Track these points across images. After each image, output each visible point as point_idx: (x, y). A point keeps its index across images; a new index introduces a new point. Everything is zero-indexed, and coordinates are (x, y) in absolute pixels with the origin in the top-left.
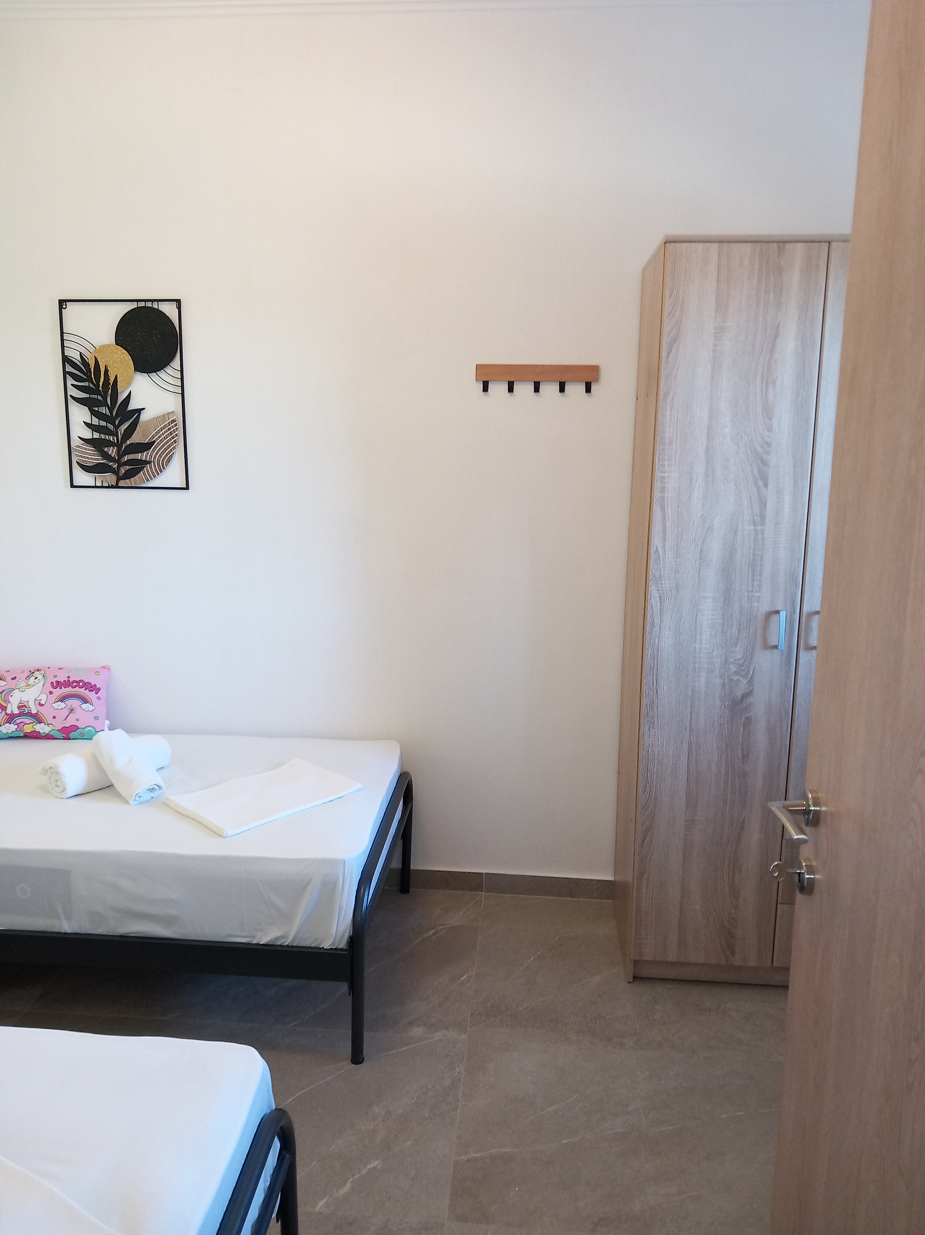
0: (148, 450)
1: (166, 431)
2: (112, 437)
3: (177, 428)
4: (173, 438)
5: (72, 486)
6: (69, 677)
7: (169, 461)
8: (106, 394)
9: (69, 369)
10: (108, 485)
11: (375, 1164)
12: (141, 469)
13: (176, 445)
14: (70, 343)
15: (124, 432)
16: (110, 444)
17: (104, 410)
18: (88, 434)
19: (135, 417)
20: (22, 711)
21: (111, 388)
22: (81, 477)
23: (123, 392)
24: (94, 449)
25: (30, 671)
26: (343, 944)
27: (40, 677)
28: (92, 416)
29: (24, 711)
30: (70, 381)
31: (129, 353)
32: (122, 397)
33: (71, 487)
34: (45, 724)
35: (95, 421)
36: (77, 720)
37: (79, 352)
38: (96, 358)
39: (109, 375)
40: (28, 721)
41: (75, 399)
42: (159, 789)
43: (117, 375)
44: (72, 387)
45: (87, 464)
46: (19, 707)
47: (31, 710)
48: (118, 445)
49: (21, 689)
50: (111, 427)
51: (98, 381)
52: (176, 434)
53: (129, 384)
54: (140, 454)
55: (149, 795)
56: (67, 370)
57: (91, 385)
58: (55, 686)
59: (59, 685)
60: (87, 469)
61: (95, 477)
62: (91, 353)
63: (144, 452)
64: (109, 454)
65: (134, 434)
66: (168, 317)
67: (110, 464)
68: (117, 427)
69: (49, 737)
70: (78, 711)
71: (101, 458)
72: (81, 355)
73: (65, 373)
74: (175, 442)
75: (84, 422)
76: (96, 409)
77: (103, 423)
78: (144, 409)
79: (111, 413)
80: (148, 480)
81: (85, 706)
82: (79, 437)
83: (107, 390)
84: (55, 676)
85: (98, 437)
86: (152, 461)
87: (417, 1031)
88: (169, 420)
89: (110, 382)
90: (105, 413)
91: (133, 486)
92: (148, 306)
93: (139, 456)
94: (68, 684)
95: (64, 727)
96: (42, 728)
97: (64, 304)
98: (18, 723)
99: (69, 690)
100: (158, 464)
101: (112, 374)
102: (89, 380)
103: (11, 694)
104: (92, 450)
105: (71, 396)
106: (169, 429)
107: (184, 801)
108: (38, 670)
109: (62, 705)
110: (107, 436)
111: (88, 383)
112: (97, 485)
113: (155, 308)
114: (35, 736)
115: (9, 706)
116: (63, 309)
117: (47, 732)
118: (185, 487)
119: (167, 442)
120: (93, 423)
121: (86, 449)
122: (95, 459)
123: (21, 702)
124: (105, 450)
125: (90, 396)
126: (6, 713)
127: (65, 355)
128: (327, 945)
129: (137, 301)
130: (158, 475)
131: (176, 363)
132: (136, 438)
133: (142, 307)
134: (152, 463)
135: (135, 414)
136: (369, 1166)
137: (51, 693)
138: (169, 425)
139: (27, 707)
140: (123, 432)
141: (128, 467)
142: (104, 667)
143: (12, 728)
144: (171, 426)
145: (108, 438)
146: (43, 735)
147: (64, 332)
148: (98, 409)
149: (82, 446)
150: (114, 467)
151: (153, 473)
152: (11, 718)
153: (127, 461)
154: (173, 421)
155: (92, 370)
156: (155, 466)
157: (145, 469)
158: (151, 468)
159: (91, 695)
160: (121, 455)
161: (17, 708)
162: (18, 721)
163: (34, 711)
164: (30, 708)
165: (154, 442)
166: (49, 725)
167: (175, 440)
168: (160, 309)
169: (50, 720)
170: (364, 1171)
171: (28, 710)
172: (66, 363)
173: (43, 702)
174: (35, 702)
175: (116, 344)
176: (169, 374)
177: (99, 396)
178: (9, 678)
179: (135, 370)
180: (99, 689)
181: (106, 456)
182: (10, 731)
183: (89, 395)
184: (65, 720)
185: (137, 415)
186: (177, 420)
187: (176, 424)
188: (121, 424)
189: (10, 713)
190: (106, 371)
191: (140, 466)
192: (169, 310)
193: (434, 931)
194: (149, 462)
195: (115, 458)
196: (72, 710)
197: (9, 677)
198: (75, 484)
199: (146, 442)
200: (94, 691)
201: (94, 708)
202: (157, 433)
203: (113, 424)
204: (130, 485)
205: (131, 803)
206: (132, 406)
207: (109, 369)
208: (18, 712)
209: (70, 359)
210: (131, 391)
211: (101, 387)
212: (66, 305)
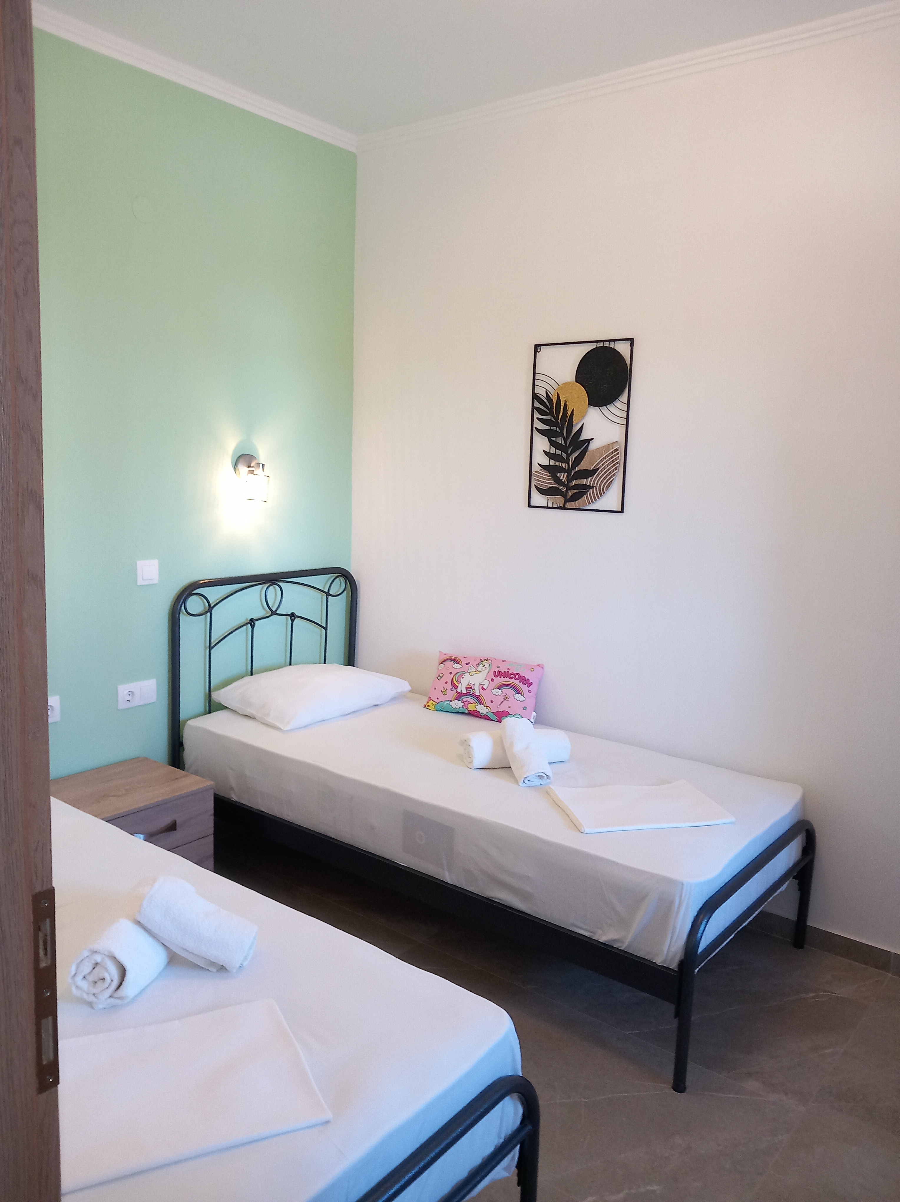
0: (592, 476)
1: (609, 459)
2: (564, 464)
3: (618, 457)
4: (614, 465)
5: (530, 506)
6: (509, 669)
7: (609, 485)
8: (563, 425)
9: (537, 404)
10: (557, 506)
11: (655, 1188)
12: (585, 493)
13: (616, 472)
14: (539, 382)
15: (575, 459)
16: (562, 470)
17: (560, 440)
18: (545, 461)
19: (585, 445)
20: (469, 691)
21: (567, 420)
22: (538, 499)
23: (577, 424)
24: (549, 474)
25: (481, 660)
26: (674, 965)
27: (487, 666)
28: (551, 446)
29: (470, 691)
30: (537, 415)
31: (585, 390)
32: (576, 429)
33: (528, 507)
34: (484, 705)
35: (553, 450)
36: (509, 707)
37: (545, 390)
38: (558, 395)
39: (568, 409)
40: (471, 701)
41: (538, 430)
42: (547, 778)
43: (573, 409)
44: (538, 420)
45: (542, 487)
46: (467, 688)
47: (475, 692)
48: (568, 471)
49: (471, 674)
50: (564, 455)
51: (558, 415)
52: (617, 462)
53: (583, 417)
54: (585, 479)
55: (537, 782)
56: (535, 406)
57: (553, 419)
58: (496, 674)
59: (499, 674)
60: (542, 491)
61: (548, 499)
62: (555, 390)
63: (589, 478)
64: (561, 479)
65: (583, 461)
66: (621, 354)
67: (560, 488)
68: (568, 456)
69: (486, 718)
70: (511, 699)
71: (554, 482)
72: (547, 393)
73: (533, 408)
74: (616, 469)
75: (544, 451)
76: (554, 439)
77: (558, 452)
78: (593, 439)
79: (566, 443)
80: (589, 503)
81: (517, 696)
82: (538, 464)
83: (564, 423)
84: (498, 667)
85: (554, 464)
86: (595, 486)
87: (752, 1085)
88: (612, 449)
89: (568, 415)
90: (561, 443)
91: (577, 507)
92: (606, 346)
93: (584, 481)
94: (506, 675)
95: (499, 711)
96: (482, 709)
97: (539, 348)
98: (465, 701)
99: (507, 680)
100: (600, 490)
101: (569, 408)
102: (551, 414)
103: (463, 676)
104: (547, 476)
105: (535, 428)
106: (612, 458)
107: (561, 792)
108: (487, 660)
109: (500, 692)
110: (560, 463)
111: (550, 416)
112: (549, 506)
113: (612, 348)
114: (474, 714)
115: (460, 686)
116: (537, 352)
117: (485, 713)
118: (620, 510)
119: (609, 469)
120: (551, 452)
121: (543, 474)
122: (549, 483)
123: (469, 684)
124: (558, 476)
125: (551, 428)
126: (457, 691)
127: (535, 392)
128: (659, 961)
129: (597, 342)
130: (598, 499)
131: (624, 398)
132: (584, 465)
133: (601, 347)
134: (595, 488)
135: (585, 444)
136: (649, 1188)
137: (492, 680)
138: (612, 454)
139: (473, 689)
140: (573, 460)
141: (574, 491)
142: (539, 665)
143: (458, 705)
144: (614, 454)
145: (561, 465)
146: (483, 715)
147: (536, 372)
148: (556, 440)
149: (540, 471)
150: (563, 491)
151: (594, 497)
152: (459, 696)
153: (574, 485)
154: (616, 450)
155: (554, 405)
156: (597, 491)
157: (588, 492)
158: (593, 492)
159: (524, 688)
160: (569, 480)
161: (465, 688)
162: (464, 700)
163: (477, 694)
164: (475, 690)
165: (598, 469)
166: (487, 707)
167: (616, 467)
168: (615, 348)
169: (488, 703)
170: (642, 1190)
171: (473, 692)
172: (535, 401)
173: (485, 687)
174: (479, 686)
175: (576, 382)
176: (617, 408)
177: (558, 428)
178: (464, 663)
179: (589, 404)
180: (531, 683)
181: (557, 480)
182: (457, 707)
183: (549, 427)
184: (500, 705)
185: (586, 444)
186: (619, 449)
187: (618, 452)
188: (572, 453)
189: (459, 691)
190: (565, 405)
191: (584, 490)
192: (623, 349)
193: (816, 994)
194: (592, 487)
195: (565, 483)
196: (506, 698)
197: (464, 661)
198: (531, 505)
199: (591, 469)
200: (527, 684)
201: (524, 699)
202: (601, 461)
203: (566, 453)
204: (575, 507)
205: (521, 785)
206: (584, 436)
207: (568, 404)
208: (465, 692)
209: (538, 396)
210: (583, 423)
211: (560, 420)
212: (540, 349)
